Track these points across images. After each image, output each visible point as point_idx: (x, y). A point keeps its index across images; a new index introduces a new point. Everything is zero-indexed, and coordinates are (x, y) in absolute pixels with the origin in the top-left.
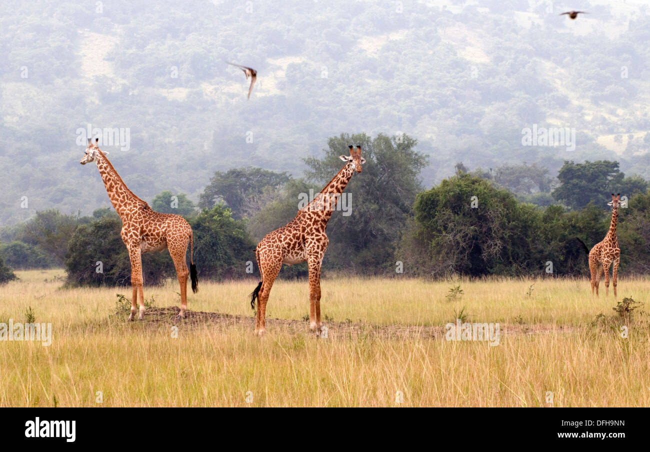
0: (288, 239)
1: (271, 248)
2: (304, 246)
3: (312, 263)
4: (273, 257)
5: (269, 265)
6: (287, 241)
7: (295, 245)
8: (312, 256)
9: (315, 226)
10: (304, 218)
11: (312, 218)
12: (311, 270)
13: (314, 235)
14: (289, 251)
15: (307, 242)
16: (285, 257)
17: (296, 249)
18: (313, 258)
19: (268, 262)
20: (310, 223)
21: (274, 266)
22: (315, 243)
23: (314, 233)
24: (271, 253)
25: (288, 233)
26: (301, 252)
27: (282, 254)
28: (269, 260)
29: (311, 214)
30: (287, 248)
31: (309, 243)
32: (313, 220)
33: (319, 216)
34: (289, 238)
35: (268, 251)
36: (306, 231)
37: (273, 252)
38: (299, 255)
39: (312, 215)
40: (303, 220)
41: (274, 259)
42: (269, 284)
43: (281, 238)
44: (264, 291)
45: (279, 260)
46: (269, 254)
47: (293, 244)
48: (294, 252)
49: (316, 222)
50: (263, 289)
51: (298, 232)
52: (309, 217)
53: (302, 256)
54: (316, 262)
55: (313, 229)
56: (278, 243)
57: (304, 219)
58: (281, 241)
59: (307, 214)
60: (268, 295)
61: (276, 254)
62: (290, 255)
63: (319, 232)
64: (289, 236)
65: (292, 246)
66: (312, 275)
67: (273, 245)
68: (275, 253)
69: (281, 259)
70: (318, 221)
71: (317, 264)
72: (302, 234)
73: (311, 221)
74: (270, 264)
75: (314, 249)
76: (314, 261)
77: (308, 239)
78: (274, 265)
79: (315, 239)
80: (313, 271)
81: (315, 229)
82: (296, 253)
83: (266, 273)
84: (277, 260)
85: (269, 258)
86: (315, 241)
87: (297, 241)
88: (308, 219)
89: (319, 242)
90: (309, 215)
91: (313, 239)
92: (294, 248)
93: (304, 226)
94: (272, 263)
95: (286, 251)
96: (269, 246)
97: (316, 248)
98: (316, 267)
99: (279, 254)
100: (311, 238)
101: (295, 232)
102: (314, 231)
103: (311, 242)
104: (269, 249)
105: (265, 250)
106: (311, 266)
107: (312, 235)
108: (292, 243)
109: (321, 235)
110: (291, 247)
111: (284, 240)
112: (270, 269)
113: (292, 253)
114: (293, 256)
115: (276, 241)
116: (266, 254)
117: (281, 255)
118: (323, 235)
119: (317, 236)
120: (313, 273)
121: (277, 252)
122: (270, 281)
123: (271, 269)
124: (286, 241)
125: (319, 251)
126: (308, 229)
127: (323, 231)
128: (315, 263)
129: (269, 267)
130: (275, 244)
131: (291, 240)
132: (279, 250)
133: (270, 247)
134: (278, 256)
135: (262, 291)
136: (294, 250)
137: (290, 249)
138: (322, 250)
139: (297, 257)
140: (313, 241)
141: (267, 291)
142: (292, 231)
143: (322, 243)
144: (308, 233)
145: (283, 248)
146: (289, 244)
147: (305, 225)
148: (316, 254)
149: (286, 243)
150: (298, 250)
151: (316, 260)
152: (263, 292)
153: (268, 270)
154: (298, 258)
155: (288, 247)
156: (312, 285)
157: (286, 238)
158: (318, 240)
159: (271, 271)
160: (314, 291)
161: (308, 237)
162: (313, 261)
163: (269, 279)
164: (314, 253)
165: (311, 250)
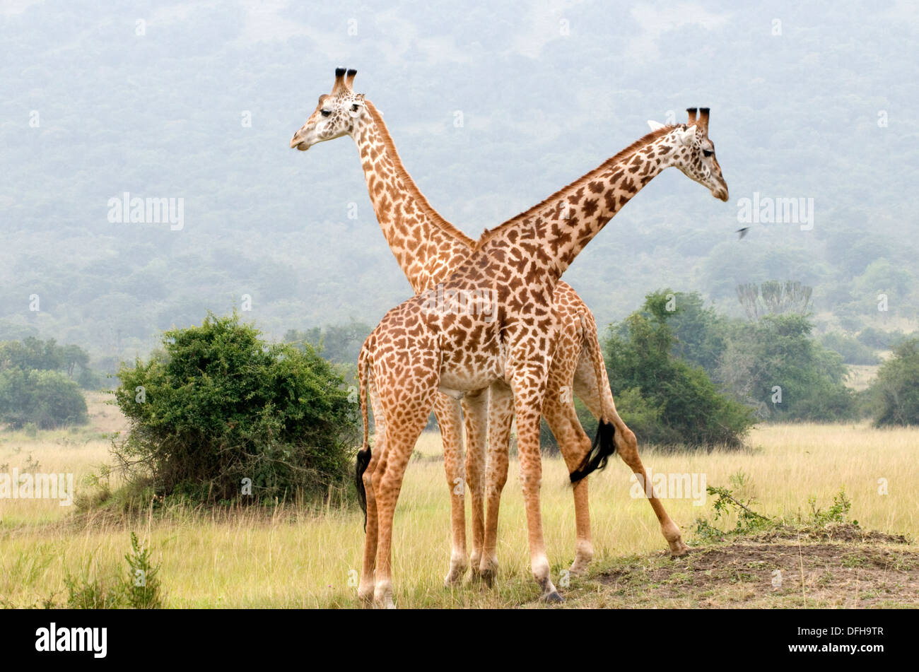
0: (456, 322)
2: (502, 339)
3: (526, 387)
4: (412, 373)
5: (402, 395)
6: (456, 324)
7: (476, 335)
8: (525, 369)
9: (533, 286)
10: (502, 260)
11: (526, 260)
12: (524, 407)
13: (533, 310)
15: (513, 330)
16: (447, 373)
17: (480, 347)
18: (527, 374)
19: (398, 387)
20: (519, 276)
21: (417, 398)
22: (535, 333)
23: (531, 305)
26: (491, 358)
27: (439, 363)
28: (402, 383)
29: (522, 250)
31: (517, 333)
32: (528, 268)
33: (545, 259)
34: (459, 316)
35: (397, 357)
36: (510, 298)
37: (411, 360)
38: (486, 366)
39: (525, 253)
40: (497, 267)
41: (414, 378)
42: (402, 450)
43: (436, 318)
44: (388, 469)
45: (431, 382)
47: (473, 335)
48: (473, 355)
49: (535, 273)
50: (385, 465)
52: (514, 259)
54: (536, 385)
55: (529, 294)
56: (426, 334)
57: (502, 265)
58: (435, 329)
59: (508, 250)
60: (399, 481)
61: (421, 365)
62: (461, 365)
63: (545, 304)
65: (468, 338)
66: (527, 422)
67: (411, 341)
68: (417, 361)
69: (435, 377)
70: (542, 272)
73: (521, 270)
74: (404, 391)
75: (532, 349)
76: (532, 381)
78: (414, 395)
79: (536, 323)
80: (530, 410)
81: (533, 292)
83: (395, 417)
84: (424, 380)
86: (535, 326)
87: (484, 324)
88: (512, 263)
89: (545, 330)
90: (514, 251)
92: (473, 345)
93: (503, 284)
94: (411, 390)
95: (452, 354)
96: (401, 344)
97: (537, 345)
98: (536, 398)
99: (429, 363)
100: (524, 320)
102: (532, 300)
103: (525, 331)
104: (401, 351)
105: (389, 354)
106: (524, 396)
107: (527, 310)
108: (469, 331)
110: (465, 343)
111: (446, 326)
112: (403, 406)
113: (469, 359)
114: (470, 368)
115: (420, 328)
116: (392, 366)
117: (435, 366)
119: (540, 312)
120: (531, 416)
121: (422, 357)
122: (405, 441)
123: (408, 408)
124: (451, 328)
125: (544, 353)
126: (515, 294)
128: (534, 389)
129: (401, 402)
130: (420, 337)
131: (465, 322)
132: (430, 354)
133: (403, 346)
134: (426, 369)
135: (382, 471)
136: (475, 349)
137: (462, 348)
140: (531, 328)
141: (396, 471)
143: (551, 334)
144: (516, 306)
145: (442, 348)
146: (462, 335)
147: (506, 280)
148: (537, 363)
149: (450, 333)
150: (485, 350)
152: (386, 475)
153: (399, 409)
155: (459, 343)
156: (530, 451)
157: (450, 319)
159: (408, 413)
161: (515, 315)
162: (527, 382)
163: (403, 437)
164: (533, 359)
165: (524, 352)
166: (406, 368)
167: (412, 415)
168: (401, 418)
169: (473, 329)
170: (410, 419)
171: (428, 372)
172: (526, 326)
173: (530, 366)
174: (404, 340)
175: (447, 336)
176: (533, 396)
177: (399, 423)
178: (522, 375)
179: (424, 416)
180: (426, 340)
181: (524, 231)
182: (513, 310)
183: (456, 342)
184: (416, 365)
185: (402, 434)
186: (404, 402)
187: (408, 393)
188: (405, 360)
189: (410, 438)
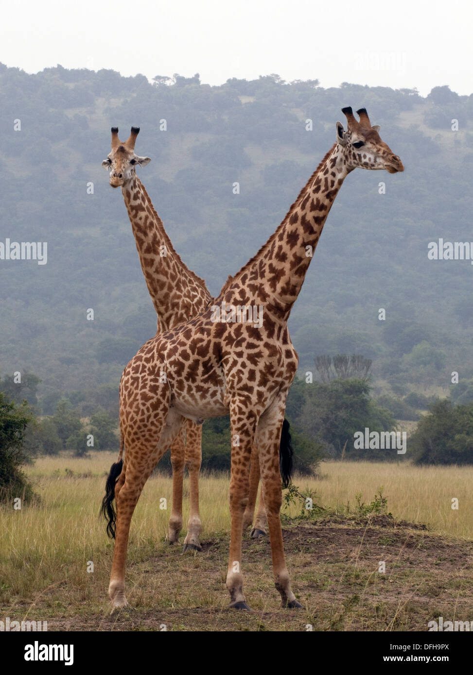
0: (177, 354)
1: (138, 375)
3: (236, 414)
4: (139, 397)
5: (130, 416)
6: (177, 357)
7: (194, 367)
8: (237, 398)
13: (244, 344)
14: (180, 383)
15: (227, 361)
17: (199, 378)
18: (237, 403)
19: (128, 409)
21: (142, 420)
22: (244, 365)
23: (244, 340)
24: (137, 388)
25: (181, 337)
26: (213, 388)
30: (175, 375)
31: (229, 365)
34: (181, 349)
35: (131, 381)
36: (226, 334)
37: (140, 385)
38: (208, 395)
39: (249, 294)
41: (140, 401)
45: (155, 406)
46: (133, 388)
47: (190, 367)
48: (193, 385)
51: (205, 337)
52: (239, 298)
53: (218, 396)
54: (244, 413)
55: (243, 330)
56: (155, 361)
61: (146, 390)
62: (185, 393)
63: (259, 338)
64: (183, 344)
65: (187, 370)
67: (144, 367)
68: (144, 387)
69: (159, 402)
71: (248, 418)
72: (213, 340)
75: (240, 380)
76: (240, 409)
77: (229, 353)
79: (245, 356)
82: (199, 388)
84: (148, 404)
85: (131, 399)
86: (244, 359)
87: (200, 358)
89: (255, 363)
91: (240, 355)
92: (192, 376)
94: (137, 413)
96: (136, 370)
97: (245, 376)
98: (244, 425)
99: (154, 389)
100: (236, 353)
101: (199, 335)
103: (235, 363)
104: (135, 376)
106: (234, 422)
107: (239, 344)
108: (187, 364)
109: (261, 343)
111: (169, 356)
112: (131, 426)
113: (190, 389)
114: (192, 396)
117: (159, 392)
118: (267, 345)
119: (251, 346)
121: (149, 383)
123: (135, 429)
124: (172, 359)
127: (270, 335)
128: (242, 416)
129: (130, 423)
131: (185, 355)
132: (156, 380)
133: (137, 372)
134: (151, 394)
136: (194, 381)
137: (182, 378)
138: (263, 382)
139: (204, 401)
140: (240, 361)
142: (193, 334)
143: (261, 365)
144: (230, 340)
146: (180, 366)
148: (246, 393)
150: (205, 381)
151: (244, 409)
153: (129, 429)
154: (209, 403)
155: (179, 373)
157: (174, 351)
158: (253, 359)
159: (136, 433)
160: (240, 487)
162: (237, 410)
164: (240, 389)
165: (233, 381)
166: (135, 392)
167: (140, 435)
168: (131, 437)
169: (191, 362)
170: (138, 439)
171: (152, 398)
172: (236, 358)
173: (240, 395)
174: (140, 365)
175: (168, 366)
176: (241, 423)
177: (130, 441)
178: (234, 402)
179: (151, 435)
180: (154, 367)
181: (252, 273)
182: (227, 344)
183: (176, 372)
184: (143, 390)
185: (133, 451)
186: (132, 423)
187: (135, 415)
188: (135, 385)
189: (139, 456)
